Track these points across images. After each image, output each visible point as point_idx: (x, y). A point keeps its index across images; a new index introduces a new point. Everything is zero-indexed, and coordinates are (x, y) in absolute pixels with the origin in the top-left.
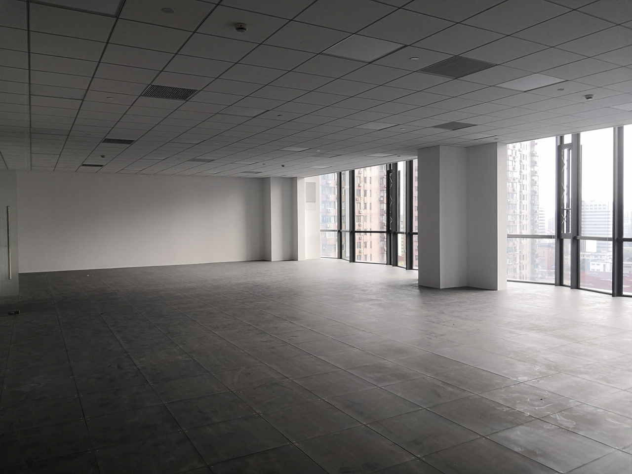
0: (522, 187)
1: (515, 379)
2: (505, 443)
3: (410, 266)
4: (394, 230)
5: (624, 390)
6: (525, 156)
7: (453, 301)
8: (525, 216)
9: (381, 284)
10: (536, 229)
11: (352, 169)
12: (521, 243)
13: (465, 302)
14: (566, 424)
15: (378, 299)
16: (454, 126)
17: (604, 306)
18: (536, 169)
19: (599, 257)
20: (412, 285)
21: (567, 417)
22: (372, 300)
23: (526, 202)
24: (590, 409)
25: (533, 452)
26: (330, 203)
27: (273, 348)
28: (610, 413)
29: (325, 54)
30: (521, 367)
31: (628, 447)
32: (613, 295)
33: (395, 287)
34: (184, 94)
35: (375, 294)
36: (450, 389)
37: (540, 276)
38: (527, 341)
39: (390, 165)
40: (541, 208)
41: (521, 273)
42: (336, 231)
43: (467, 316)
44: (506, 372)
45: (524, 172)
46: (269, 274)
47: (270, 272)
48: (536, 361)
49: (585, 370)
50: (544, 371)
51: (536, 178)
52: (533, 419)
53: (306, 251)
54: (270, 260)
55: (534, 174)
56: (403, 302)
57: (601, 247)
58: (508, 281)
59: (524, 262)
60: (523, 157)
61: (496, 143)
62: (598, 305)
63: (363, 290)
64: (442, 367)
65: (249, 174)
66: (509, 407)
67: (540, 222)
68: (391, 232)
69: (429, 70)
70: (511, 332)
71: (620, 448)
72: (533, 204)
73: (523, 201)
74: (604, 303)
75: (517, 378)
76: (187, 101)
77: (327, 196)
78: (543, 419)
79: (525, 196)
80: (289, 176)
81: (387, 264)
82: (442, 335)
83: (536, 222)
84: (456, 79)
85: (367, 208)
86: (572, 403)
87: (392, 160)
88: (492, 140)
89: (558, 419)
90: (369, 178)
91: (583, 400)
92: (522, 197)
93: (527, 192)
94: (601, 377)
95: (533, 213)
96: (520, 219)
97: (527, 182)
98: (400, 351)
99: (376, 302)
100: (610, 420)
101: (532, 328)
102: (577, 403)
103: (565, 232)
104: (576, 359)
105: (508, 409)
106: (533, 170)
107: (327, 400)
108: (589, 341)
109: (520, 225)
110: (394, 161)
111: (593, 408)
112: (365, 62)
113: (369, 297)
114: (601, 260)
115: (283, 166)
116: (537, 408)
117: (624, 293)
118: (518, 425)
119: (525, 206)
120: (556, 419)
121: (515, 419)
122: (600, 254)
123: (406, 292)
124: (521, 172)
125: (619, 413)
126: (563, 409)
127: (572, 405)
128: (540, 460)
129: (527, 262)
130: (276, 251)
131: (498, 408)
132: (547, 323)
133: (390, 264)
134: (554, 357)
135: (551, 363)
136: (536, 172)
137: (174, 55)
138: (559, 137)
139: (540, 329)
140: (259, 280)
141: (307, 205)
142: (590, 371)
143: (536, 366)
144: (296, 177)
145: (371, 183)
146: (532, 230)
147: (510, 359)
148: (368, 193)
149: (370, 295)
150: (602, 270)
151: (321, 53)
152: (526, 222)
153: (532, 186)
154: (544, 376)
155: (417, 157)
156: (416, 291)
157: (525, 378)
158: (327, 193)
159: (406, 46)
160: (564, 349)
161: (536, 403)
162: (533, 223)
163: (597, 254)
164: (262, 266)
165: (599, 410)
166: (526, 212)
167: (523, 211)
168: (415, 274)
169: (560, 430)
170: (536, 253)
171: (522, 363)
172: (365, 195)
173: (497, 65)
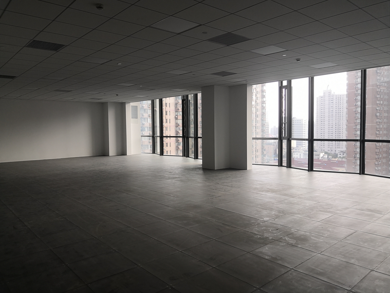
0: (257, 110)
1: (262, 220)
2: (260, 255)
3: (196, 157)
4: (187, 136)
5: (319, 222)
6: (258, 92)
7: (223, 177)
8: (258, 127)
9: (180, 168)
10: (264, 135)
11: (160, 98)
12: (256, 142)
13: (229, 177)
14: (291, 242)
15: (180, 177)
16: (224, 74)
17: (304, 177)
18: (264, 99)
19: (297, 150)
20: (199, 168)
21: (290, 238)
22: (176, 178)
23: (259, 119)
24: (303, 233)
25: (276, 259)
26: (144, 119)
27: (118, 209)
28: (312, 234)
29: (152, 27)
30: (265, 212)
31: (323, 251)
32: (308, 170)
33: (188, 170)
34: (56, 47)
35: (178, 174)
36: (228, 227)
37: (266, 161)
38: (267, 197)
39: (184, 96)
40: (267, 122)
41: (256, 160)
42: (151, 136)
43: (232, 185)
44: (256, 216)
45: (258, 101)
46: (109, 164)
47: (109, 163)
48: (272, 209)
49: (298, 212)
50: (277, 214)
51: (264, 105)
52: (274, 240)
53: (132, 149)
54: (108, 155)
55: (263, 102)
56: (195, 178)
57: (298, 144)
58: (253, 164)
59: (258, 154)
60: (257, 92)
61: (247, 84)
62: (301, 176)
63: (170, 172)
64: (221, 215)
65: (94, 100)
66: (260, 235)
67: (266, 130)
68: (185, 137)
69: (213, 40)
70: (257, 194)
71: (319, 252)
72: (262, 120)
73: (257, 118)
74: (304, 175)
75: (263, 219)
76: (57, 52)
77: (142, 114)
78: (279, 240)
79: (258, 115)
80: (121, 101)
81: (183, 156)
82: (219, 197)
83: (264, 130)
84: (228, 46)
85: (168, 122)
86: (293, 230)
87: (185, 93)
88: (244, 82)
89: (287, 239)
90: (169, 104)
91: (298, 228)
92: (257, 116)
93: (259, 113)
94: (306, 215)
95: (263, 125)
96: (256, 129)
97: (259, 107)
98: (196, 207)
99: (179, 179)
100: (313, 238)
101: (268, 191)
102: (295, 230)
103: (283, 136)
104: (293, 206)
105: (260, 236)
106: (263, 100)
107: (156, 239)
108: (298, 196)
109: (256, 132)
110: (187, 94)
111: (304, 232)
112: (176, 33)
113: (174, 176)
114: (298, 151)
115: (117, 95)
116: (275, 234)
117: (314, 169)
118: (266, 244)
119: (258, 121)
120: (285, 240)
121: (265, 241)
122: (298, 148)
123: (196, 172)
124: (256, 101)
125: (317, 234)
126: (289, 234)
127: (293, 231)
128: (280, 262)
129: (259, 153)
130: (112, 149)
131: (255, 236)
132: (276, 187)
133: (185, 156)
134: (282, 206)
135: (280, 209)
136: (264, 102)
137: (52, 21)
138: (280, 82)
139: (273, 191)
140: (102, 168)
141: (132, 120)
142: (300, 212)
143: (273, 212)
144: (125, 102)
145: (170, 107)
146: (262, 135)
147: (258, 209)
148: (168, 113)
149: (175, 175)
150: (299, 157)
151: (149, 26)
152: (259, 130)
153: (262, 109)
154: (277, 217)
155: (201, 92)
156: (201, 172)
157: (268, 219)
158: (142, 113)
159: (201, 25)
160: (286, 201)
161: (274, 232)
162: (263, 131)
163: (296, 148)
164: (104, 160)
165: (307, 233)
166: (259, 125)
167: (257, 124)
168: (200, 162)
169: (288, 245)
170: (264, 148)
171: (265, 210)
172: (166, 114)
173: (251, 39)
